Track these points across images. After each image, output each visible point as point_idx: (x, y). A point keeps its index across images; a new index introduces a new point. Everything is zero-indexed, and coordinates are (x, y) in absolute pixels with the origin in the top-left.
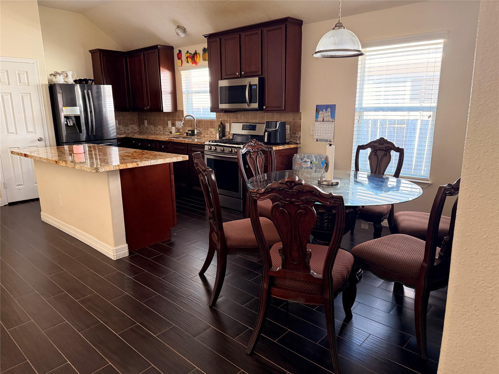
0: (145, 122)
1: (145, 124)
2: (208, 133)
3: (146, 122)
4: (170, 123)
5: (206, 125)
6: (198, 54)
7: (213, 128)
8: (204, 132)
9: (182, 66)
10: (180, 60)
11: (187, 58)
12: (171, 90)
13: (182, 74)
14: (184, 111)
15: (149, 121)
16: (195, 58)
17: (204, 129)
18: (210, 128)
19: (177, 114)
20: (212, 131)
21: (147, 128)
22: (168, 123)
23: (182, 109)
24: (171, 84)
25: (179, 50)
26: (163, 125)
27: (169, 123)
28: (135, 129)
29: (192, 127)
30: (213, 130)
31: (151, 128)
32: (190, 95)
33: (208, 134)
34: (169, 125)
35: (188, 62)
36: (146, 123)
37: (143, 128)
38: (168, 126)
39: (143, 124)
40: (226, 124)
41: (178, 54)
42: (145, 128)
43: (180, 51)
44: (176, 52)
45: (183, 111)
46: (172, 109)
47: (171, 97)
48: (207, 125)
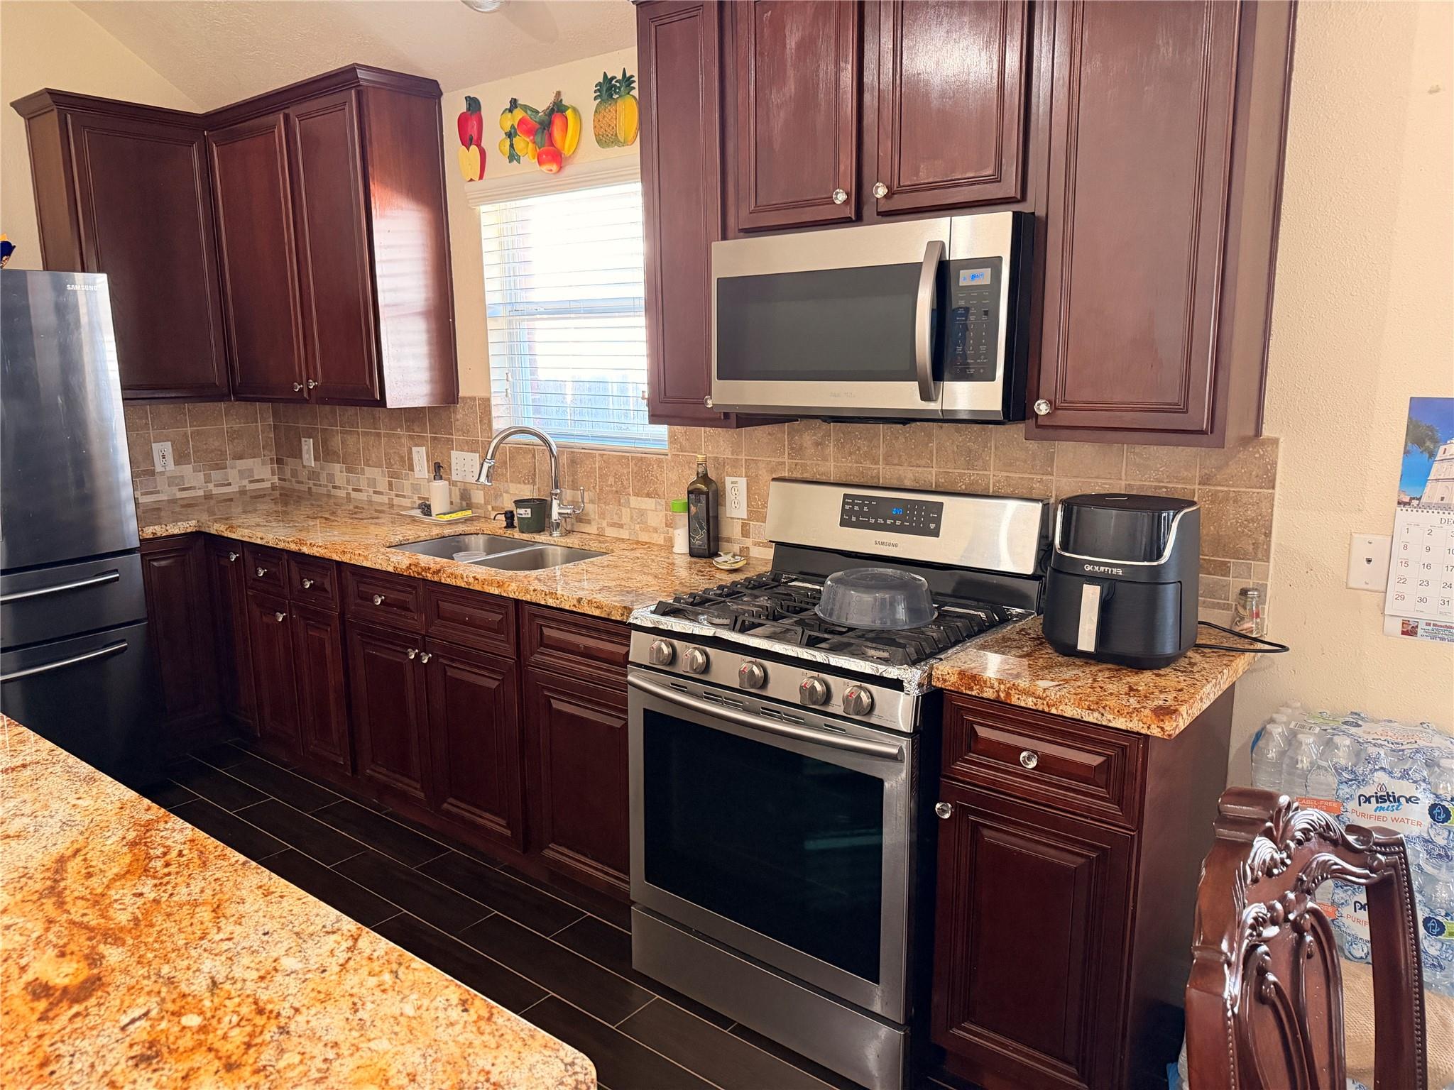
0: (304, 448)
1: (305, 456)
2: (620, 518)
3: (308, 445)
4: (420, 455)
5: (611, 480)
6: (569, 113)
7: (648, 495)
8: (602, 515)
9: (481, 177)
10: (473, 148)
11: (510, 135)
12: (427, 300)
13: (485, 220)
14: (493, 402)
15: (325, 442)
16: (557, 135)
17: (599, 499)
18: (637, 495)
19: (460, 414)
20: (642, 513)
21: (314, 475)
22: (410, 459)
23: (483, 394)
24: (429, 269)
25: (468, 98)
26: (389, 465)
27: (416, 457)
28: (256, 478)
29: (534, 483)
30: (648, 504)
31: (331, 477)
32: (525, 325)
33: (621, 526)
34: (416, 468)
35: (513, 157)
36: (308, 450)
37: (294, 473)
38: (411, 469)
39: (297, 454)
40: (728, 480)
41: (463, 121)
42: (304, 475)
43: (473, 104)
44: (452, 108)
45: (486, 404)
46: (432, 394)
47: (428, 331)
48: (618, 477)
